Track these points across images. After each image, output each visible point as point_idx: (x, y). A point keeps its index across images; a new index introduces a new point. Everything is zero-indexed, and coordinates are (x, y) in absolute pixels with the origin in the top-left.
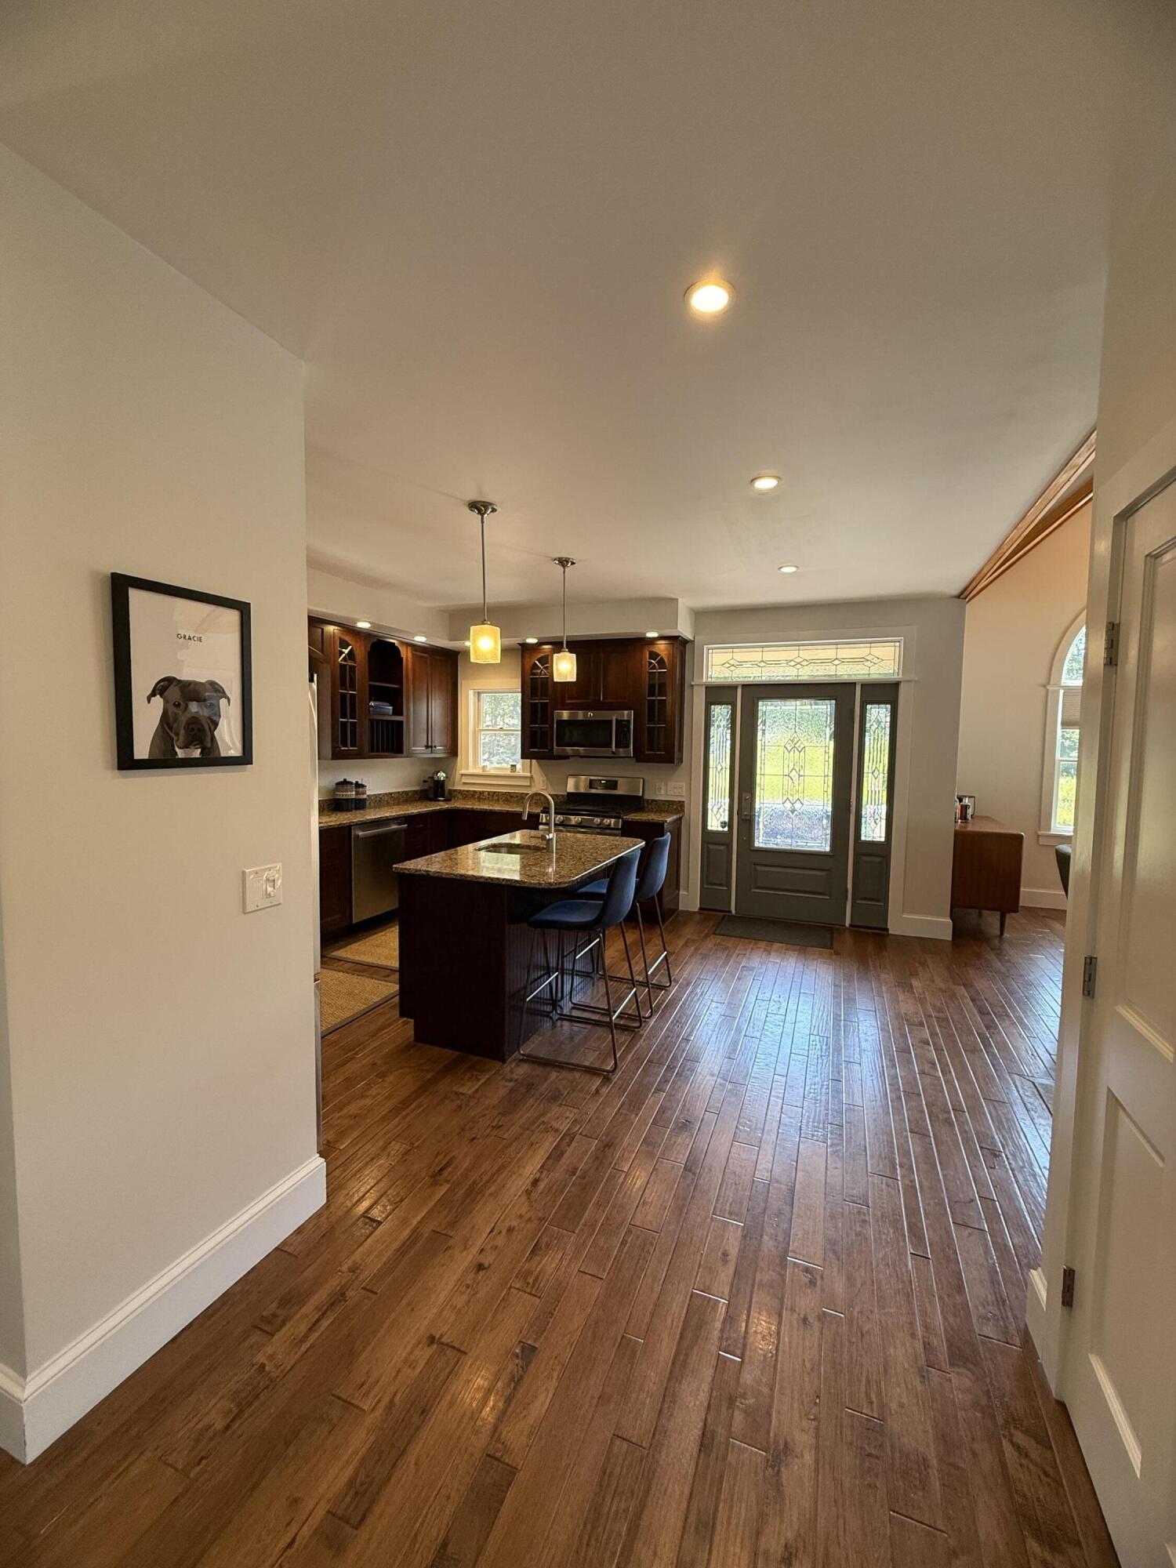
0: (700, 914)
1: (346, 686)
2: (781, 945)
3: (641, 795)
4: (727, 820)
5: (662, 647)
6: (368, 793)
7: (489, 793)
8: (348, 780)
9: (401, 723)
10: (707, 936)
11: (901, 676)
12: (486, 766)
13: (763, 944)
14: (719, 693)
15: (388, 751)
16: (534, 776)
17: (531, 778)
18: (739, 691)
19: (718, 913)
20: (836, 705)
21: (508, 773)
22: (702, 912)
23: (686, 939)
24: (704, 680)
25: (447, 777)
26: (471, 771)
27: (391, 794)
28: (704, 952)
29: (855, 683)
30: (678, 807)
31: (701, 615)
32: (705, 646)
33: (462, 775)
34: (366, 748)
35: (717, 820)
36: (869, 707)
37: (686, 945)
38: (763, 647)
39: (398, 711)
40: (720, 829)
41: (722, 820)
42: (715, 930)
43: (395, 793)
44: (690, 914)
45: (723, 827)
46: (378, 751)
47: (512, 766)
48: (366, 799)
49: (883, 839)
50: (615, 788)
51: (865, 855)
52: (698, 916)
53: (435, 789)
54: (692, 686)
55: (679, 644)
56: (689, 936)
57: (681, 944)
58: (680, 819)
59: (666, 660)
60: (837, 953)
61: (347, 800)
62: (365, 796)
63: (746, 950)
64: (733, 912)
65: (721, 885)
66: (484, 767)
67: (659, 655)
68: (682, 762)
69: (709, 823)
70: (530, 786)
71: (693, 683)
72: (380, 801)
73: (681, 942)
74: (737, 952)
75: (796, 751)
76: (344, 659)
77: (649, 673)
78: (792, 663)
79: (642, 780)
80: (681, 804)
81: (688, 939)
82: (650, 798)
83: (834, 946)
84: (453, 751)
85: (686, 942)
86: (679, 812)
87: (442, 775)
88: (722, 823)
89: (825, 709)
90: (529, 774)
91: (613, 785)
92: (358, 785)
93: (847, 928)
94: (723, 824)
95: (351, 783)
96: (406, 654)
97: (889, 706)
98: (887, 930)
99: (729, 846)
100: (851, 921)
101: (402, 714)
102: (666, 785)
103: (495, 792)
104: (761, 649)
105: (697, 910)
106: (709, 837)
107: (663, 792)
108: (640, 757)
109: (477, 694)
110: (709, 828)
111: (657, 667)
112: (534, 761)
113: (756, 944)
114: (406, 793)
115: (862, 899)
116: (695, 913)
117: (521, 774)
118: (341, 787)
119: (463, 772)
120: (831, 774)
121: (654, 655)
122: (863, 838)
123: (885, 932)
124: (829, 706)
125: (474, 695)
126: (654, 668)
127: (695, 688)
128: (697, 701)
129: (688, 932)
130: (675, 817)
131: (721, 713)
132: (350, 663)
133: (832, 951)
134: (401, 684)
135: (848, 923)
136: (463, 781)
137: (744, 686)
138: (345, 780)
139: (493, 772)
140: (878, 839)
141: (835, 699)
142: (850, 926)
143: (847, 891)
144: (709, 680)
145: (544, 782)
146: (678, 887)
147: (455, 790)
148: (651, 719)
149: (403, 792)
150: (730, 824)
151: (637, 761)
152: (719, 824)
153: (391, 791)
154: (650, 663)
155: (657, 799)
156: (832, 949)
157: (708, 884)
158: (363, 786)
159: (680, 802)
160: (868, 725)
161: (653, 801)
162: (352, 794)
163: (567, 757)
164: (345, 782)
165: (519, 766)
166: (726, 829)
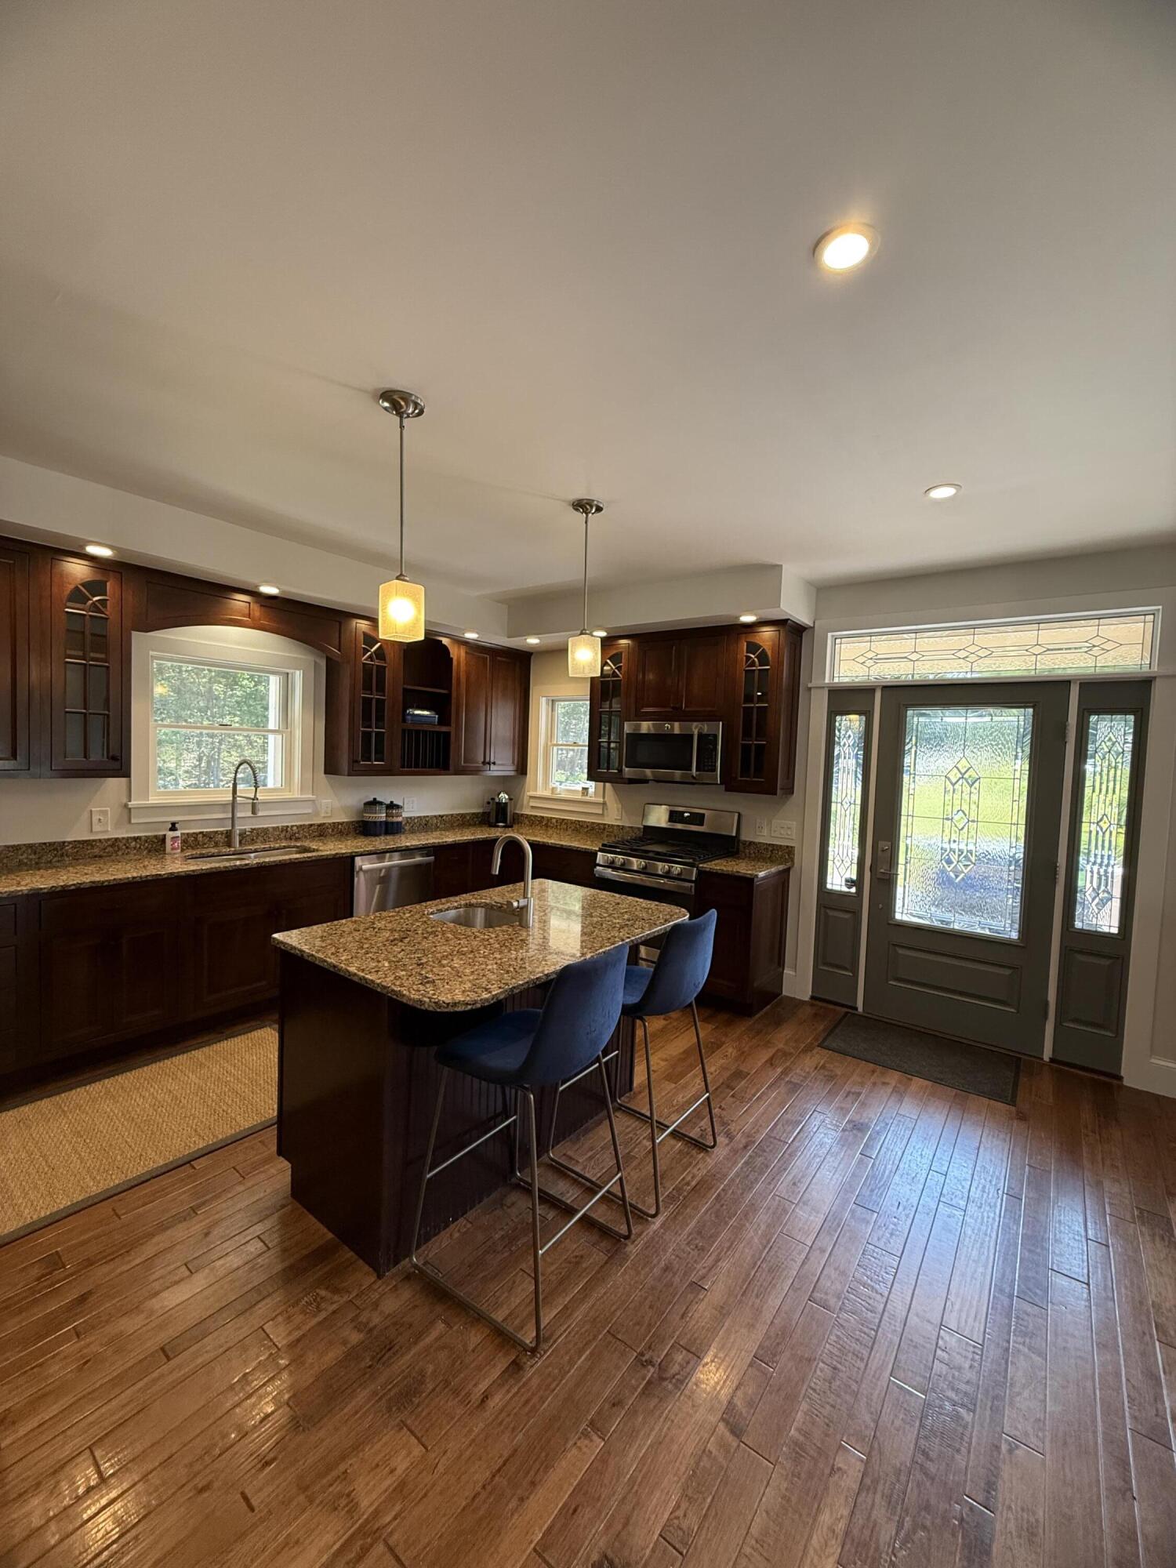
0: (812, 1005)
1: (371, 690)
2: (927, 1082)
3: (734, 834)
4: (854, 877)
5: (767, 634)
6: (405, 815)
7: (557, 819)
8: (378, 799)
9: (447, 735)
10: (808, 1049)
11: (1155, 668)
12: (556, 788)
13: (894, 1077)
14: (847, 698)
15: (431, 767)
16: (608, 803)
17: (604, 804)
18: (878, 695)
19: (838, 1008)
20: (1033, 716)
21: (579, 797)
22: (814, 1002)
23: (776, 1049)
24: (827, 681)
25: (510, 799)
26: (540, 792)
27: (442, 816)
28: (795, 1080)
29: (1069, 682)
30: (786, 854)
31: (825, 591)
32: (830, 634)
33: (531, 797)
34: (398, 764)
35: (841, 874)
36: (1093, 718)
37: (771, 1062)
38: (916, 632)
39: (444, 720)
40: (845, 889)
41: (847, 876)
42: (825, 1039)
43: (447, 816)
44: (797, 1004)
45: (850, 887)
46: (417, 766)
47: (583, 788)
48: (401, 823)
49: (1115, 931)
50: (701, 824)
51: (1081, 952)
52: (809, 1010)
53: (498, 814)
54: (810, 689)
55: (794, 633)
56: (781, 1046)
57: (763, 1061)
58: (787, 871)
59: (769, 653)
60: (1022, 1117)
61: (375, 822)
62: (400, 819)
63: (862, 1084)
64: (860, 1009)
65: (845, 969)
66: (553, 788)
67: (760, 647)
68: (793, 793)
69: (829, 880)
70: (603, 815)
71: (810, 685)
72: (424, 824)
73: (765, 1055)
74: (847, 1087)
75: (965, 783)
76: (370, 657)
77: (746, 671)
78: (962, 654)
79: (737, 815)
80: (789, 851)
81: (778, 1051)
82: (747, 839)
83: (1019, 1099)
84: (522, 768)
85: (772, 1058)
86: (786, 861)
87: (504, 797)
88: (847, 881)
89: (1015, 720)
90: (601, 800)
91: (698, 819)
92: (392, 806)
93: (1044, 1064)
94: (850, 883)
95: (381, 803)
96: (457, 653)
97: (1131, 718)
98: (1120, 1078)
99: (856, 914)
100: (1054, 1051)
101: (448, 724)
102: (770, 823)
103: (564, 820)
104: (913, 635)
105: (806, 998)
106: (828, 901)
107: (765, 832)
108: (731, 784)
109: (550, 703)
110: (829, 886)
111: (757, 663)
112: (608, 785)
113: (883, 1074)
114: (463, 816)
115: (1076, 1021)
116: (803, 1002)
117: (593, 799)
118: (368, 808)
119: (531, 793)
120: (1023, 821)
121: (753, 647)
122: (1078, 924)
123: (1115, 1082)
124: (1022, 718)
125: (548, 704)
126: (753, 664)
127: (812, 691)
128: (815, 710)
129: (782, 1038)
130: (781, 867)
131: (850, 726)
132: (377, 663)
133: (1013, 1109)
134: (449, 688)
135: (1047, 1055)
136: (532, 804)
137: (885, 688)
138: (375, 799)
139: (563, 796)
140: (1106, 929)
141: (1033, 707)
142: (1052, 1060)
143: (1047, 1004)
144: (836, 680)
145: (618, 810)
146: (781, 963)
147: (522, 815)
148: (747, 734)
149: (458, 815)
150: (857, 883)
151: (727, 790)
152: (844, 883)
153: (442, 813)
154: (748, 658)
155: (756, 841)
156: (1014, 1105)
157: (825, 964)
158: (398, 807)
159: (787, 847)
160: (1091, 747)
161: (751, 843)
162: (382, 816)
163: (645, 781)
164: (375, 802)
165: (592, 790)
166: (853, 890)
